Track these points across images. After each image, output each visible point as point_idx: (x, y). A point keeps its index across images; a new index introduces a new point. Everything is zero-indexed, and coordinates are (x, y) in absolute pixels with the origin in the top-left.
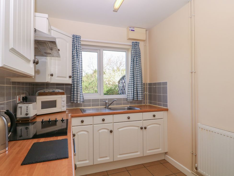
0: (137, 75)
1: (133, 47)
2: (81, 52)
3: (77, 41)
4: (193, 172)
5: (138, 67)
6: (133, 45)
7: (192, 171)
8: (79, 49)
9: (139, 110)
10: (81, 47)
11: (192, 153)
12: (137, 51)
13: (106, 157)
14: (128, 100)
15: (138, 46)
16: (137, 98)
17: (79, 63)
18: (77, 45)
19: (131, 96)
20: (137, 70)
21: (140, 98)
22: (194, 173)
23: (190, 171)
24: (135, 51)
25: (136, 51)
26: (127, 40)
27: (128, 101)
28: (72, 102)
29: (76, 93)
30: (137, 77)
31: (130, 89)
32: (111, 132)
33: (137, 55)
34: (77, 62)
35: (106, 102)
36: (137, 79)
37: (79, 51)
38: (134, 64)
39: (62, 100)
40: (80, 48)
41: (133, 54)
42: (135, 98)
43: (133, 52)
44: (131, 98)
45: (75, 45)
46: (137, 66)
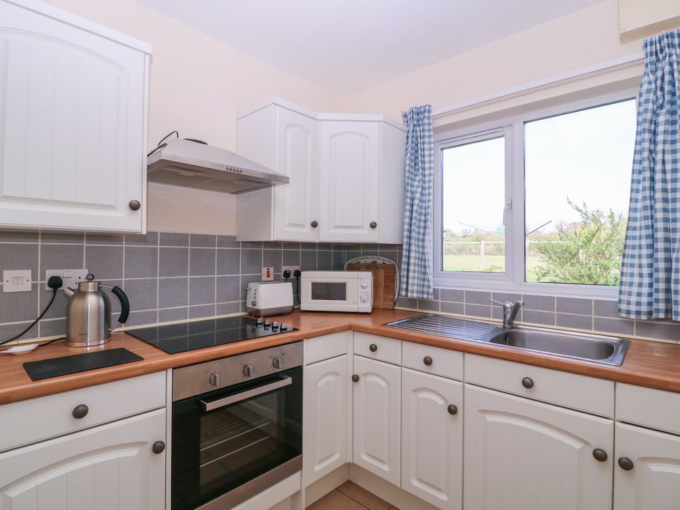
6: (646, 56)
16: (668, 311)
19: (639, 294)
26: (624, 42)
27: (623, 315)
31: (635, 261)
32: (452, 410)
35: (505, 308)
39: (360, 283)
42: (655, 306)
44: (639, 304)
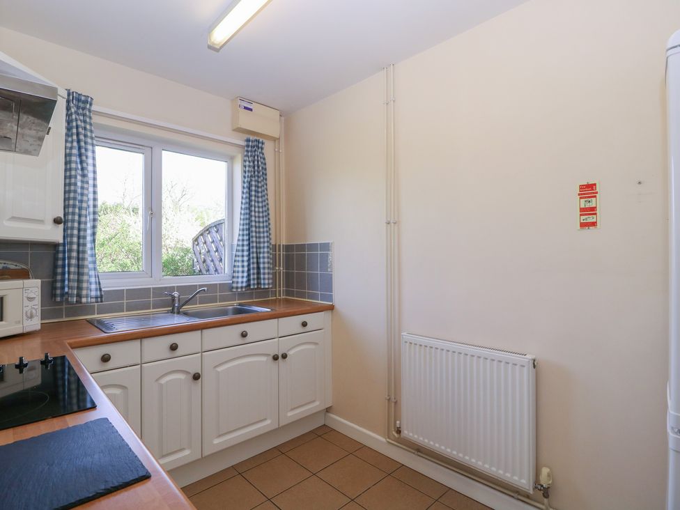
0: (257, 225)
1: (247, 151)
2: (93, 145)
3: (80, 111)
4: (390, 441)
5: (260, 205)
6: (248, 146)
7: (389, 438)
8: (85, 136)
9: (267, 312)
10: (91, 131)
11: (388, 398)
12: (258, 162)
13: (182, 450)
14: (233, 288)
15: (260, 150)
16: (259, 283)
17: (85, 179)
18: (79, 123)
19: (243, 277)
20: (259, 212)
21: (266, 281)
22: (393, 442)
23: (384, 440)
24: (254, 162)
25: (256, 163)
26: (234, 130)
27: (234, 290)
28: (58, 299)
29: (74, 272)
30: (257, 230)
31: (240, 259)
32: (196, 377)
33: (258, 172)
34: (79, 177)
35: (173, 297)
36: (258, 235)
37: (86, 143)
38: (250, 196)
39: (25, 295)
40: (89, 134)
41: (247, 168)
42: (252, 282)
43: (247, 163)
44: (242, 282)
45: (74, 124)
46: (258, 202)
